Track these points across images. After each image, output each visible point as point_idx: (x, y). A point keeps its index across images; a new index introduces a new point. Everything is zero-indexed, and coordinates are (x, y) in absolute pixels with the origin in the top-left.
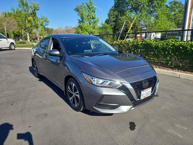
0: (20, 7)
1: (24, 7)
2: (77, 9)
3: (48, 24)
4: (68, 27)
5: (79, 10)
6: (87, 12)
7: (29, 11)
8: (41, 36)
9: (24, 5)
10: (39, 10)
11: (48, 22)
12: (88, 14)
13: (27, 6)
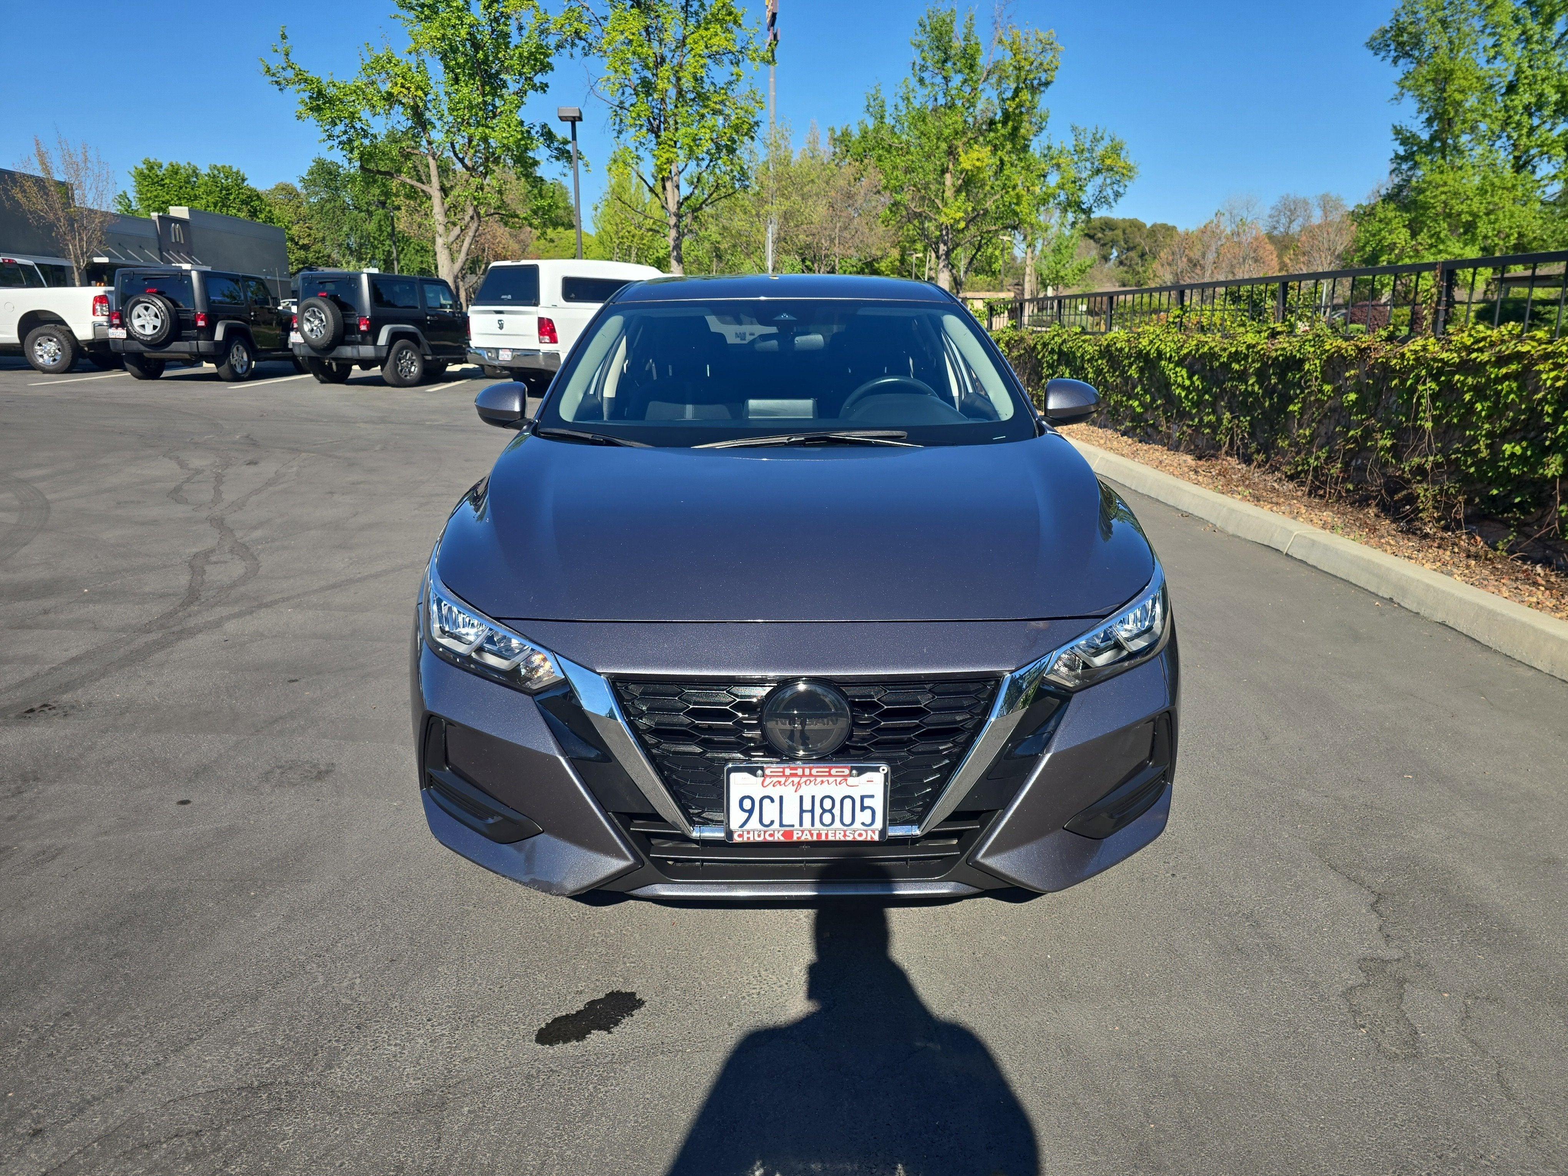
0: (921, 81)
1: (946, 79)
2: (1401, 30)
3: (1117, 195)
4: (1305, 202)
5: (1417, 41)
6: (1507, 48)
7: (980, 105)
8: (1045, 287)
9: (949, 65)
10: (1047, 84)
11: (1128, 172)
12: (1519, 71)
13: (971, 67)
